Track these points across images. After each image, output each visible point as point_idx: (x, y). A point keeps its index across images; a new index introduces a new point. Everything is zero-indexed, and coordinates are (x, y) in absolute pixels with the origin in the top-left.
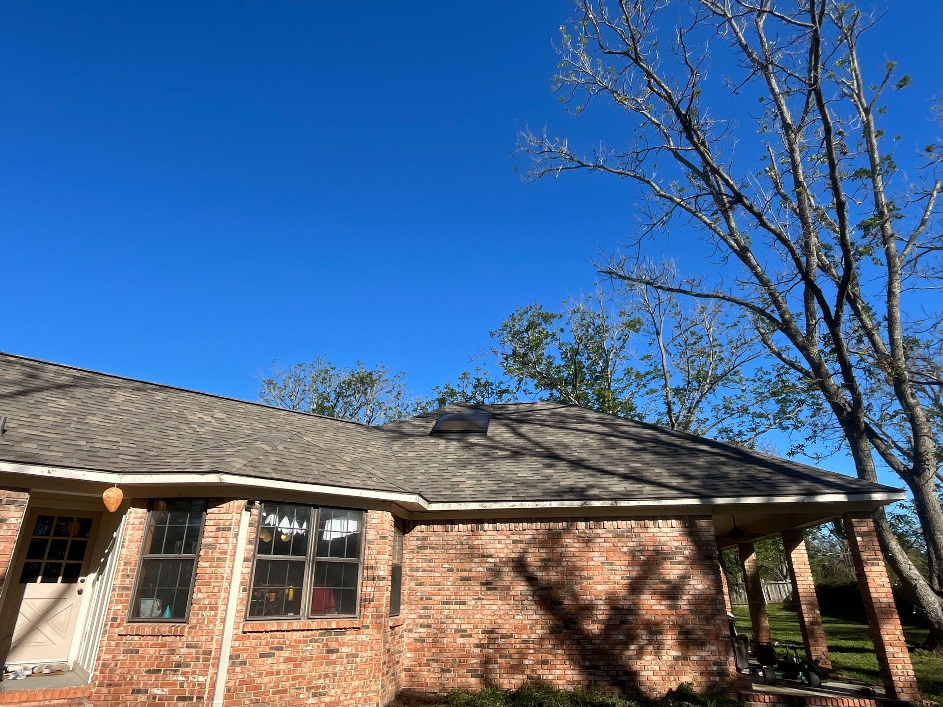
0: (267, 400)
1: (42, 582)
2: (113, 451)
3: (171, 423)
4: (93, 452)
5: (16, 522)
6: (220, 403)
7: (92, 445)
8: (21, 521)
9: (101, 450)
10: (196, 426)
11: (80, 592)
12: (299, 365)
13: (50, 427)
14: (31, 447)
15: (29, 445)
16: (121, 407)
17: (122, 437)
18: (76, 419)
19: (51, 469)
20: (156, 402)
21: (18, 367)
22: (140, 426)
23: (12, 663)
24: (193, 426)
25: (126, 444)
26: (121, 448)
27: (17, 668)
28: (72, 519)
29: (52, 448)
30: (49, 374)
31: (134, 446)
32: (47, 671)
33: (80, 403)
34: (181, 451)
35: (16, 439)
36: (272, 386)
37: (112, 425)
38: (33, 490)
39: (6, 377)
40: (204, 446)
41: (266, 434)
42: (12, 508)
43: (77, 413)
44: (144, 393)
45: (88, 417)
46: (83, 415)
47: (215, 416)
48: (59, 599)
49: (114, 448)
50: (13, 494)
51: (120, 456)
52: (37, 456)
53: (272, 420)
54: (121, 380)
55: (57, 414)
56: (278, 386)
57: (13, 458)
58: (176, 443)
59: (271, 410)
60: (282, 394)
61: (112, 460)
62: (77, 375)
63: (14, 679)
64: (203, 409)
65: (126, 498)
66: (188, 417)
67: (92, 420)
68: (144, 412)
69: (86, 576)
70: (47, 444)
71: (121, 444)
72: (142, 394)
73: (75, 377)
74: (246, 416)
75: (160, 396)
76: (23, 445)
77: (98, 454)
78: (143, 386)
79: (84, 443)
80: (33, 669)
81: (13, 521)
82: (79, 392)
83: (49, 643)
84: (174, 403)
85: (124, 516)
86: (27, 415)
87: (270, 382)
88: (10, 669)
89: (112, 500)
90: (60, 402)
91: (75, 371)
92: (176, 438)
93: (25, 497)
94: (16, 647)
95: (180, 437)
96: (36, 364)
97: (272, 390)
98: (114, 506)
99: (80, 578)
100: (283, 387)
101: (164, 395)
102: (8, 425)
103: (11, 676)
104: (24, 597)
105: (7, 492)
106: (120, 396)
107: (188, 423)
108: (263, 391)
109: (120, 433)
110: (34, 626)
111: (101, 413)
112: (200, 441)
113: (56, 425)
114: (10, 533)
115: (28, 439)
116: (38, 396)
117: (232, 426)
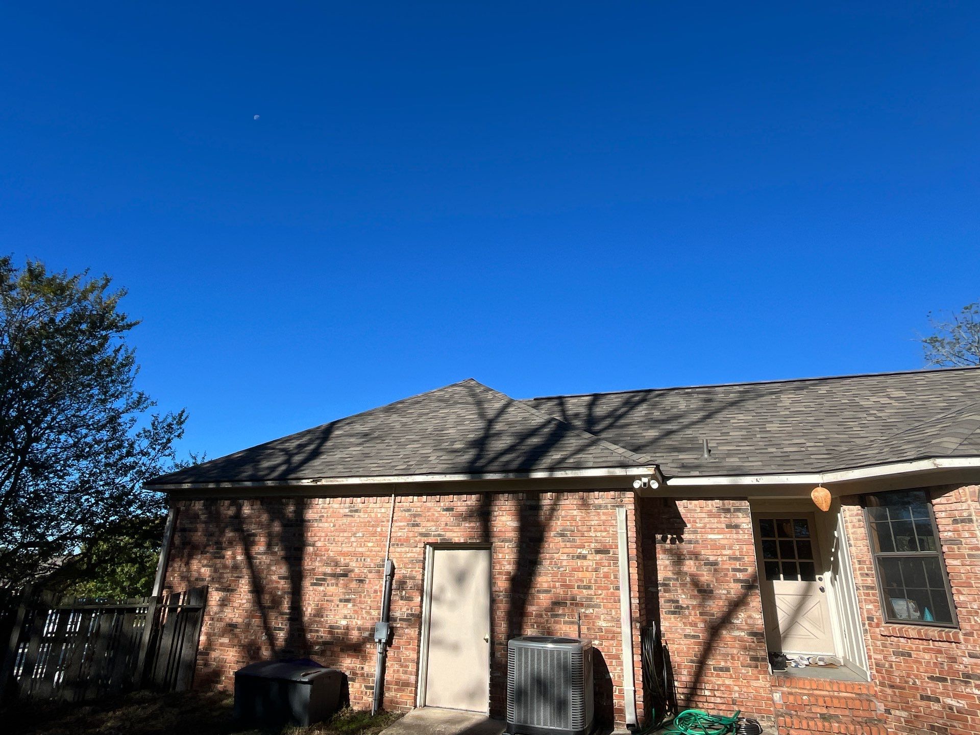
0: (937, 362)
1: (785, 579)
2: (803, 453)
3: (847, 414)
4: (786, 456)
5: (747, 527)
6: (890, 381)
7: (781, 450)
8: (751, 525)
9: (791, 454)
10: (875, 412)
11: (822, 590)
12: (966, 308)
13: (741, 440)
14: (734, 461)
15: (732, 460)
16: (792, 410)
17: (806, 438)
18: (758, 430)
19: (758, 478)
20: (822, 396)
21: (695, 396)
22: (818, 422)
23: (788, 652)
24: (872, 412)
25: (812, 444)
26: (809, 449)
27: (795, 657)
28: (788, 521)
29: (750, 459)
30: (720, 396)
31: (822, 444)
32: (821, 663)
33: (755, 414)
34: (872, 441)
35: (721, 456)
36: (937, 344)
37: (791, 428)
38: (750, 498)
39: (691, 407)
40: (895, 431)
41: (969, 403)
42: (740, 515)
43: (758, 424)
44: (805, 390)
45: (767, 425)
46: (762, 425)
47: (892, 396)
48: (805, 596)
49: (803, 449)
50: (737, 503)
51: (812, 457)
52: (742, 467)
53: (969, 384)
54: (779, 384)
55: (741, 428)
56: (946, 341)
57: (725, 473)
58: (862, 434)
59: (962, 372)
60: (957, 348)
61: (806, 461)
62: (742, 389)
63: (796, 666)
64: (875, 391)
65: (834, 497)
66: (861, 403)
67: (773, 427)
68: (814, 409)
69: (822, 574)
70: (745, 456)
71: (808, 444)
72: (805, 392)
73: (740, 392)
74: (931, 387)
75: (823, 389)
76: (727, 460)
77: (791, 458)
78: (802, 384)
79: (774, 450)
80: (808, 659)
81: (744, 526)
82: (750, 405)
83: (813, 636)
84: (842, 393)
85: (839, 515)
86: (719, 434)
87: (934, 340)
88: (789, 657)
89: (820, 498)
90: (738, 418)
91: (737, 387)
92: (860, 429)
93: (746, 504)
94: (785, 637)
95: (864, 426)
96: (706, 389)
97: (940, 348)
98: (824, 505)
99: (817, 577)
100: (954, 341)
101: (827, 388)
102: (709, 445)
103: (793, 665)
104: (775, 593)
105: (731, 502)
106: (786, 399)
107: (865, 410)
108: (929, 353)
109: (802, 434)
110: (793, 620)
111: (776, 419)
112: (887, 426)
113: (745, 439)
114: (746, 537)
115: (729, 454)
116: (720, 416)
117: (917, 403)
